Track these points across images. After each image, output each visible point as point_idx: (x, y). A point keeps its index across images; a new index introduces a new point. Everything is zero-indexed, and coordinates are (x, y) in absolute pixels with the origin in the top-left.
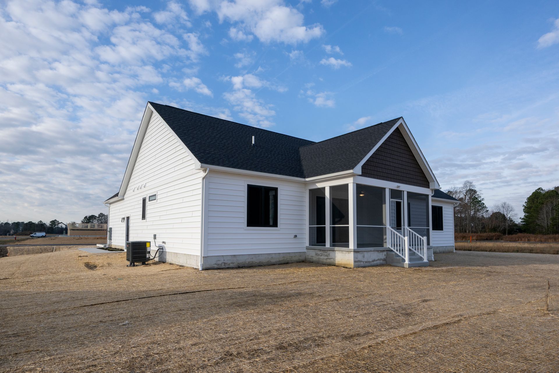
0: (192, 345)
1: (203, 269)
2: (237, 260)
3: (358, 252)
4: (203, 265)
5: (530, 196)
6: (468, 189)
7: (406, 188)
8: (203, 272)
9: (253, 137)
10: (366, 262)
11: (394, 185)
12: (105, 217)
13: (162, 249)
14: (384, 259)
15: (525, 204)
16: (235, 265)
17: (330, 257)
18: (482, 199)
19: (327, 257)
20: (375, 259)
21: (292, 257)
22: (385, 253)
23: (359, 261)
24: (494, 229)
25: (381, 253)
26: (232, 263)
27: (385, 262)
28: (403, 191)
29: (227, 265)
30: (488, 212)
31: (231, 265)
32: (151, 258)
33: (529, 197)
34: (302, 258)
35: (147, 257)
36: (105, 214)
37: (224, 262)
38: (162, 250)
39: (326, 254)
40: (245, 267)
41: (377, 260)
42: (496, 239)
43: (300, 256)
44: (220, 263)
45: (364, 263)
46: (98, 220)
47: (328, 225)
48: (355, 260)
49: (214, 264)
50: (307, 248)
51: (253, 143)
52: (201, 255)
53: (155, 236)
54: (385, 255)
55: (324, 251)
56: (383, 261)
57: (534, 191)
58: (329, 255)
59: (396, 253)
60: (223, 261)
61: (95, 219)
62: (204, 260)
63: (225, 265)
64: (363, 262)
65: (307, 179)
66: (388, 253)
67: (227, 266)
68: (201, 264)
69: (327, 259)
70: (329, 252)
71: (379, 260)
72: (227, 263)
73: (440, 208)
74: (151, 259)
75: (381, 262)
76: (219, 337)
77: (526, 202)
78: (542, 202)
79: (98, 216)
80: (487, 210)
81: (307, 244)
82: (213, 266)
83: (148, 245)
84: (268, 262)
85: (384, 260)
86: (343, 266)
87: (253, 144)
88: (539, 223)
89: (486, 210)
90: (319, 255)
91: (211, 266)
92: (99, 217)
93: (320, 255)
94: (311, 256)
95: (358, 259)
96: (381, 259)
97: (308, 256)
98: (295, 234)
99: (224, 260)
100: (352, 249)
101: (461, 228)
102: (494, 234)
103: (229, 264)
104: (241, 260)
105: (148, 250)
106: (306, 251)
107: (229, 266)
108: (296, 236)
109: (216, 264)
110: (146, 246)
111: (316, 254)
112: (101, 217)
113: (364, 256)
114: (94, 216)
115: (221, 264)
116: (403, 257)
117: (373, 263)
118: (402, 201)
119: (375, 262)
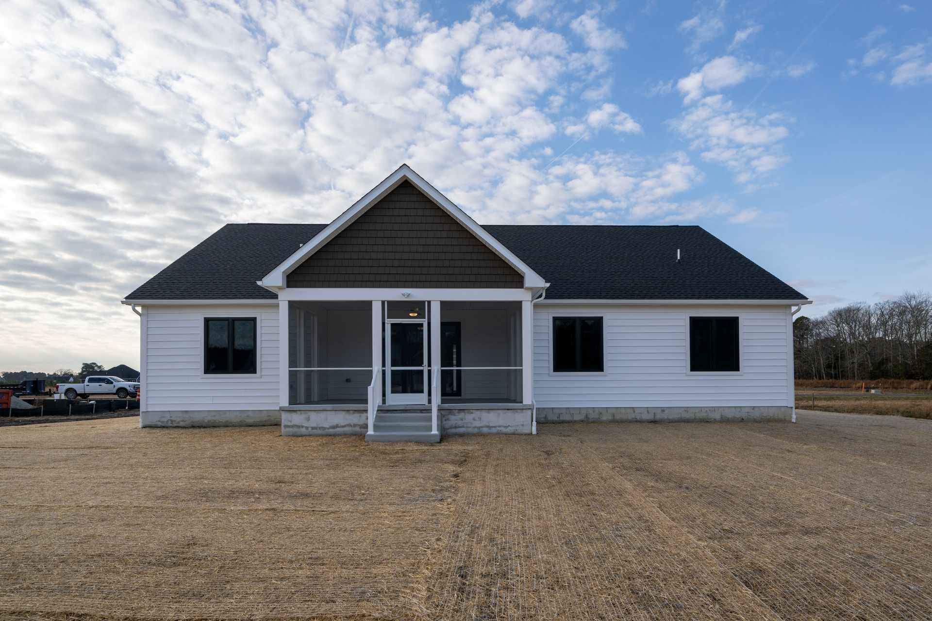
1: (143, 426)
2: (190, 417)
3: (294, 411)
4: (142, 422)
7: (437, 295)
8: (143, 430)
11: (394, 294)
14: (365, 424)
16: (188, 423)
25: (356, 414)
26: (183, 421)
28: (429, 302)
29: (176, 423)
31: (182, 424)
37: (171, 419)
40: (201, 427)
44: (165, 420)
48: (286, 424)
49: (157, 422)
56: (360, 428)
60: (169, 418)
62: (142, 416)
63: (172, 424)
67: (175, 425)
72: (175, 421)
73: (729, 321)
75: (357, 429)
82: (156, 423)
85: (366, 426)
91: (153, 423)
95: (294, 423)
96: (355, 425)
99: (171, 417)
103: (179, 422)
104: (197, 418)
107: (178, 425)
109: (159, 421)
113: (309, 418)
115: (167, 422)
117: (331, 430)
118: (425, 321)
119: (338, 429)
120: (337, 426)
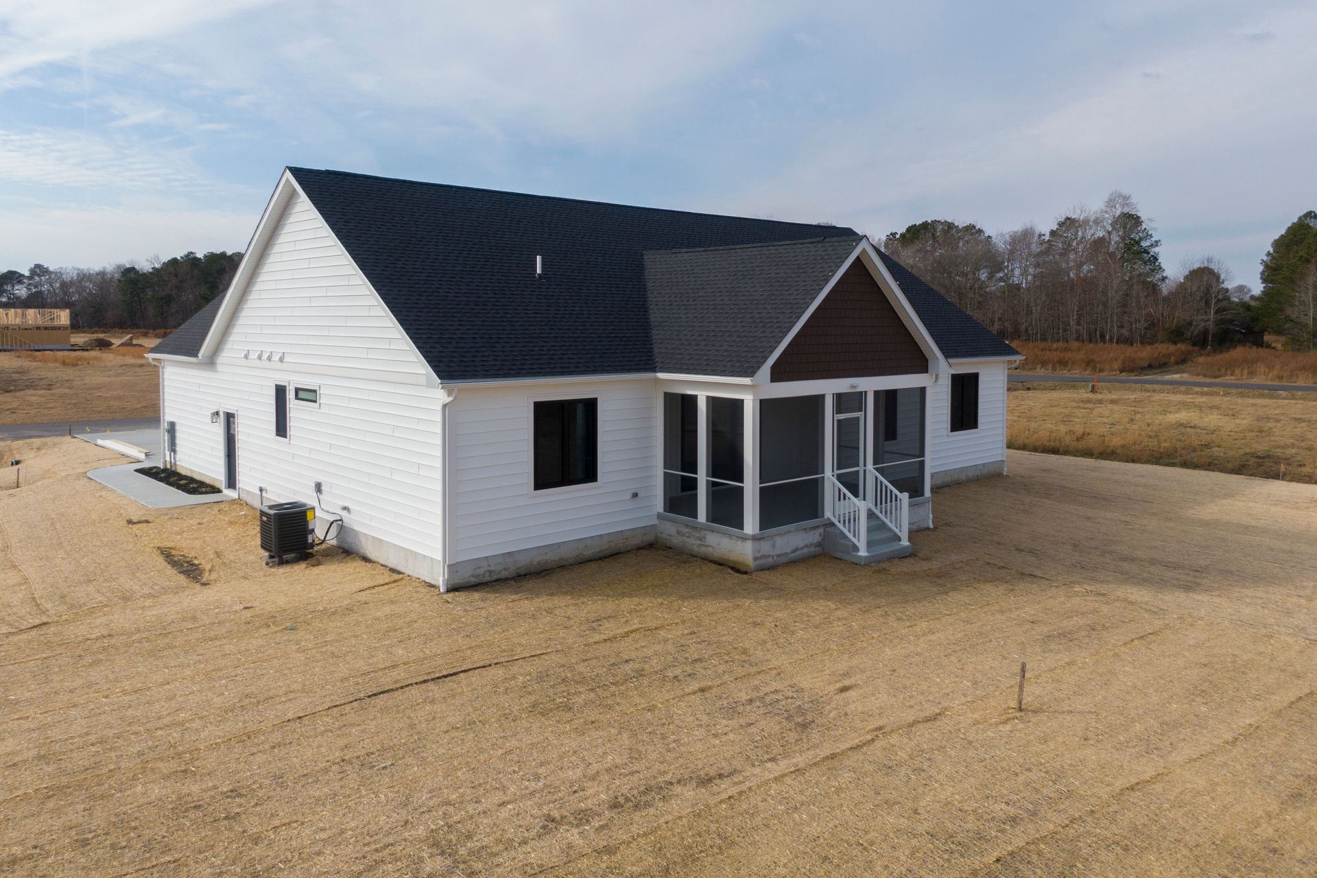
0: (499, 806)
1: (447, 588)
2: (515, 561)
3: (763, 538)
4: (447, 582)
5: (1282, 236)
6: (1118, 213)
7: (870, 385)
8: (450, 596)
9: (539, 258)
10: (778, 556)
11: (842, 385)
12: (50, 278)
13: (340, 520)
14: (818, 542)
15: (1265, 258)
17: (708, 544)
18: (1156, 242)
19: (701, 543)
20: (797, 548)
21: (627, 539)
22: (821, 530)
23: (764, 556)
24: (1177, 335)
25: (812, 532)
26: (505, 569)
27: (819, 548)
28: (866, 392)
29: (496, 575)
30: (1167, 281)
32: (317, 542)
33: (1278, 240)
34: (649, 538)
35: (310, 541)
36: (51, 269)
37: (490, 568)
38: (340, 523)
39: (698, 535)
40: (530, 574)
41: (801, 549)
42: (1177, 363)
43: (645, 534)
44: (481, 572)
45: (775, 557)
46: (30, 284)
47: (702, 476)
48: (756, 556)
49: (469, 577)
50: (659, 516)
51: (539, 271)
52: (444, 562)
53: (318, 488)
54: (820, 535)
55: (695, 528)
56: (815, 547)
57: (1295, 220)
58: (705, 538)
59: (842, 532)
60: (486, 568)
61: (20, 282)
62: (450, 573)
63: (490, 576)
64: (773, 556)
65: (661, 375)
66: (826, 529)
67: (495, 577)
68: (443, 581)
69: (700, 545)
70: (703, 532)
71: (806, 546)
72: (496, 570)
73: (974, 378)
74: (316, 544)
75: (812, 549)
76: (531, 789)
77: (1268, 254)
78: (1305, 255)
79: (27, 274)
80: (1165, 275)
81: (660, 507)
82: (468, 580)
83: (309, 515)
84: (578, 556)
85: (819, 544)
86: (731, 565)
87: (539, 274)
88: (1294, 316)
89: (1160, 277)
90: (684, 535)
91: (464, 581)
92: (30, 278)
93: (686, 535)
94: (668, 535)
95: (762, 553)
96: (811, 545)
97: (661, 533)
98: (634, 491)
99: (489, 566)
100: (749, 535)
101: (1093, 327)
102: (1172, 348)
103: (500, 571)
104: (523, 561)
105: (310, 527)
106: (656, 522)
107: (498, 577)
108: (635, 495)
109: (473, 576)
110: (306, 518)
111: (678, 532)
112: (39, 276)
113: (775, 543)
114: (15, 273)
115: (483, 575)
116: (855, 541)
117: (793, 555)
118: (861, 415)
119: (798, 553)
120: (797, 550)
